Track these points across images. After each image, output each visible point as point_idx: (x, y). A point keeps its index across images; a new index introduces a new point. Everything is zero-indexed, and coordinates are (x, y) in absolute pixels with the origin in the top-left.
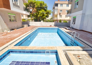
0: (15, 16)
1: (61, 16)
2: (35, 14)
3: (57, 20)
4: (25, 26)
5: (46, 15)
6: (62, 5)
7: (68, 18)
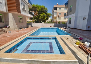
0: (22, 18)
1: (59, 18)
2: (37, 16)
3: (56, 22)
4: (30, 26)
5: (46, 17)
6: (60, 8)
7: (66, 20)
